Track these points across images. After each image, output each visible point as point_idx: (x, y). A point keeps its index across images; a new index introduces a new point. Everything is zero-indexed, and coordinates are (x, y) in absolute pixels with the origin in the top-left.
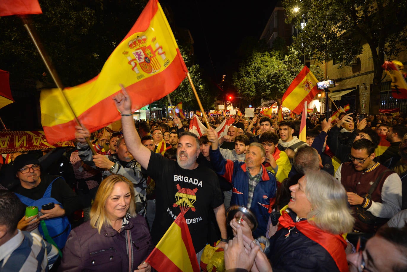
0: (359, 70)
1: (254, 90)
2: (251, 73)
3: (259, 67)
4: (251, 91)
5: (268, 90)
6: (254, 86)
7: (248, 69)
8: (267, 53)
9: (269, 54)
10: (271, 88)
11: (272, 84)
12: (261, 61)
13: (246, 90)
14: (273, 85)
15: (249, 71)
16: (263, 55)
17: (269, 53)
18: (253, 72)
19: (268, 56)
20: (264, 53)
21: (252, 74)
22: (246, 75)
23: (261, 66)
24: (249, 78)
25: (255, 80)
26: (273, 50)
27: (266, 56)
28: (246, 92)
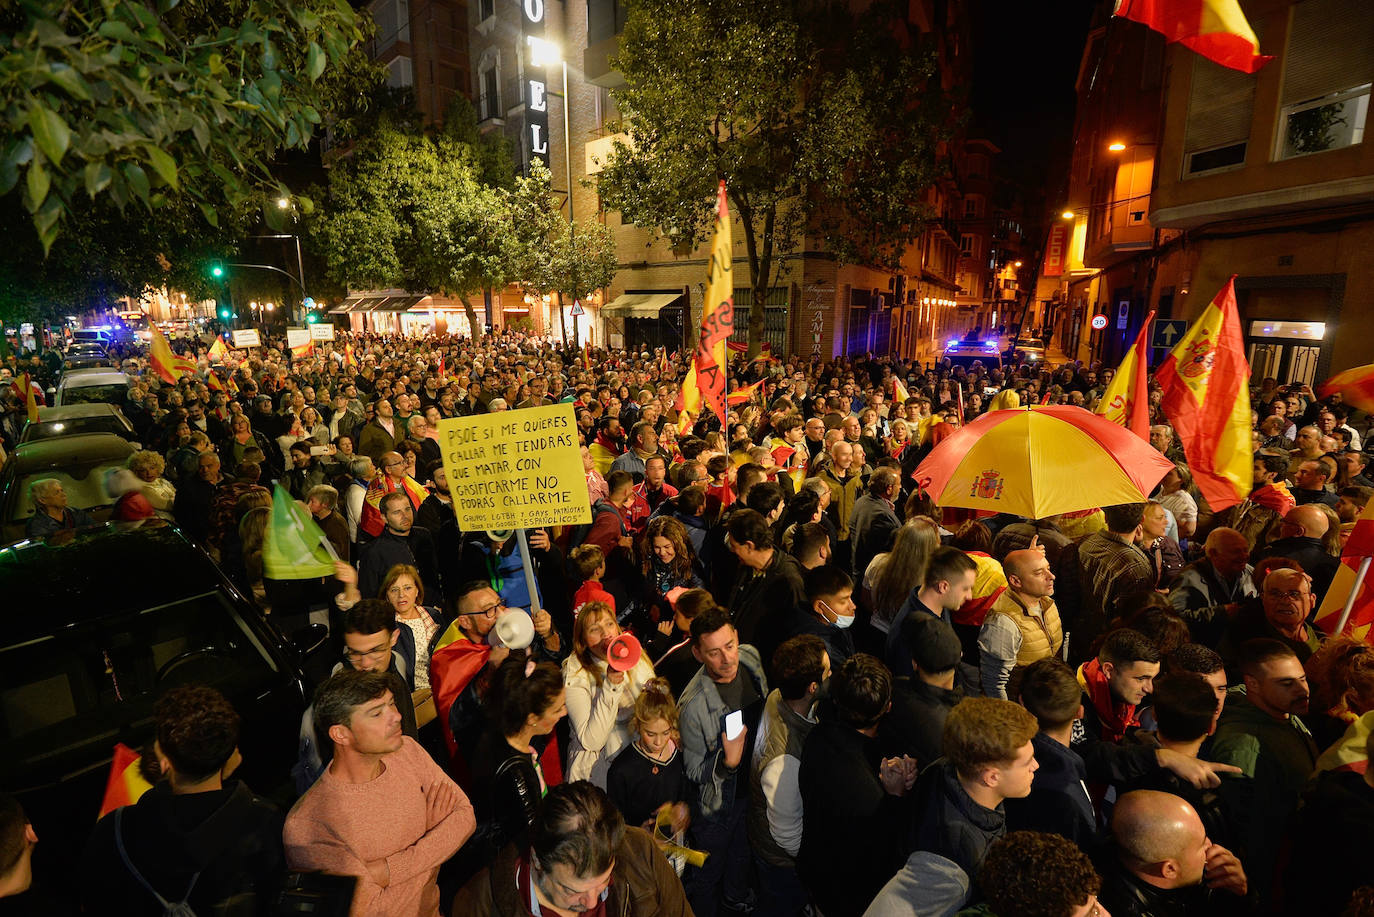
0: (688, 253)
1: (396, 262)
2: (379, 200)
3: (407, 185)
4: (384, 263)
5: (458, 269)
6: (391, 248)
7: (368, 186)
8: (426, 141)
9: (434, 149)
10: (465, 265)
11: (467, 251)
12: (411, 166)
13: (368, 258)
14: (471, 256)
15: (373, 191)
16: (415, 147)
17: (435, 142)
18: (384, 197)
19: (430, 151)
20: (416, 140)
21: (382, 206)
22: (359, 203)
23: (416, 181)
24: (373, 214)
25: (397, 228)
26: (449, 139)
27: (425, 153)
28: (370, 267)
